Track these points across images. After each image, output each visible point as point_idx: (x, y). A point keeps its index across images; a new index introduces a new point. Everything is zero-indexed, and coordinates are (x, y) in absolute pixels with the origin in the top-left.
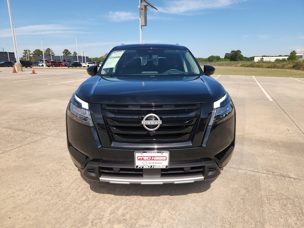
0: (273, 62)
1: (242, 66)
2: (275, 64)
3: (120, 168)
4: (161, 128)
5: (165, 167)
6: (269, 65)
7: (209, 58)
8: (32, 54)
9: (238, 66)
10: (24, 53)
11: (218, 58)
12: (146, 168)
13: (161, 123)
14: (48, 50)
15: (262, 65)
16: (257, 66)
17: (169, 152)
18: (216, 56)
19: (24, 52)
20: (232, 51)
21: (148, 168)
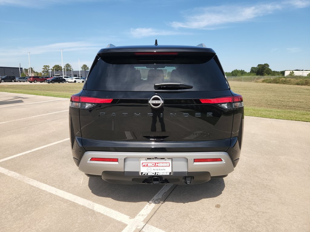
0: (305, 77)
1: (263, 81)
2: (307, 79)
6: (299, 81)
7: (232, 72)
8: (51, 69)
9: (259, 82)
10: (43, 69)
11: (243, 73)
14: (68, 66)
15: (290, 80)
16: (283, 82)
18: (241, 70)
19: (43, 67)
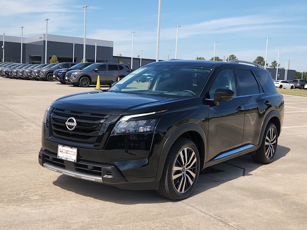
4: (76, 129)
13: (76, 125)
17: (77, 149)
21: (64, 159)
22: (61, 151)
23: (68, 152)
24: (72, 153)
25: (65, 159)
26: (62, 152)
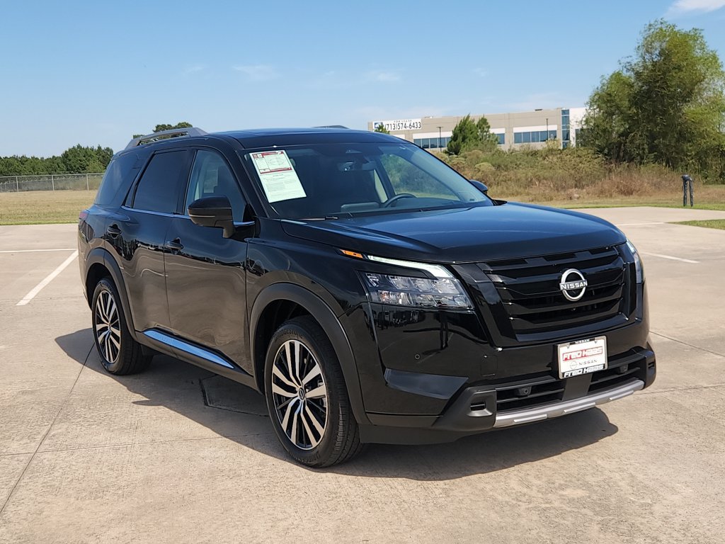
3: (533, 386)
5: (601, 368)
12: (576, 374)
13: (586, 284)
17: (605, 337)
20: (158, 127)
21: (578, 373)
22: (566, 359)
23: (584, 353)
24: (596, 351)
25: (581, 373)
26: (571, 359)
